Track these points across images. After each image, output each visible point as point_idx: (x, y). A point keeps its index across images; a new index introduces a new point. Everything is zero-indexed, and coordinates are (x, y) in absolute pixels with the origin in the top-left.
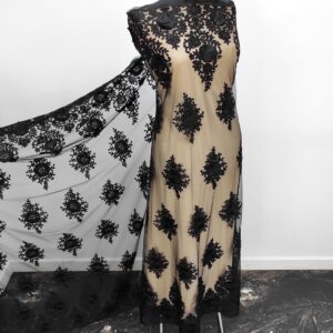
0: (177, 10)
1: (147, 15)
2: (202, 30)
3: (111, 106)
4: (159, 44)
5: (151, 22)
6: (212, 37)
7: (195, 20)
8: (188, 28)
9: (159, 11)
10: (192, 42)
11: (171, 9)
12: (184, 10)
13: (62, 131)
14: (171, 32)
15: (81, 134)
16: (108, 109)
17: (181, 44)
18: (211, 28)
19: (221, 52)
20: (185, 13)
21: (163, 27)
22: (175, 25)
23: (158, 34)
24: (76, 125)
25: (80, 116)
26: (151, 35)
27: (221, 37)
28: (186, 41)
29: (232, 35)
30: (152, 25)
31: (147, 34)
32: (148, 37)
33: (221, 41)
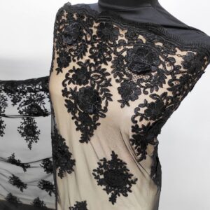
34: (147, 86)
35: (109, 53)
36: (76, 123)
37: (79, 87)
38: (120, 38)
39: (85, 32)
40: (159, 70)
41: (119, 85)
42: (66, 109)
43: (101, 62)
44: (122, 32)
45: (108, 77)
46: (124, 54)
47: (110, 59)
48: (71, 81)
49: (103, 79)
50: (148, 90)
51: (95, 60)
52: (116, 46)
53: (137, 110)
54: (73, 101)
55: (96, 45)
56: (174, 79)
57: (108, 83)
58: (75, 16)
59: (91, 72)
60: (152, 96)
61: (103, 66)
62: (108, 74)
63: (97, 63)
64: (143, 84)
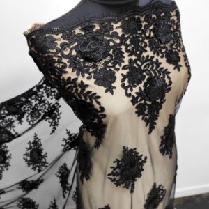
0: (107, 29)
1: (59, 39)
2: (145, 54)
4: (83, 86)
5: (66, 53)
6: (158, 64)
7: (135, 41)
8: (126, 55)
9: (78, 31)
10: (134, 76)
11: (97, 27)
12: (117, 28)
14: (100, 66)
17: (117, 84)
18: (156, 49)
19: (171, 82)
20: (120, 32)
21: (87, 59)
22: (106, 54)
23: (81, 70)
26: (70, 74)
27: (169, 61)
28: (124, 77)
29: (181, 55)
30: (69, 56)
31: (62, 71)
32: (65, 76)
33: (170, 67)
34: (114, 64)
39: (108, 38)
50: (117, 66)
53: (123, 86)
64: (110, 64)
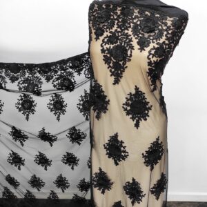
3: (82, 72)
13: (43, 80)
15: (55, 86)
16: (79, 74)
24: (54, 78)
25: (59, 73)
35: (129, 24)
36: (111, 71)
37: (112, 46)
38: (135, 14)
40: (159, 29)
41: (137, 40)
42: (104, 62)
43: (124, 30)
44: (136, 11)
45: (130, 37)
46: (139, 23)
47: (130, 27)
48: (106, 43)
49: (127, 38)
50: (155, 41)
51: (121, 29)
52: (133, 19)
54: (109, 55)
55: (120, 20)
56: (168, 33)
57: (131, 40)
58: (104, 6)
59: (119, 36)
60: (157, 44)
61: (126, 31)
62: (130, 35)
63: (122, 30)
64: (152, 38)
